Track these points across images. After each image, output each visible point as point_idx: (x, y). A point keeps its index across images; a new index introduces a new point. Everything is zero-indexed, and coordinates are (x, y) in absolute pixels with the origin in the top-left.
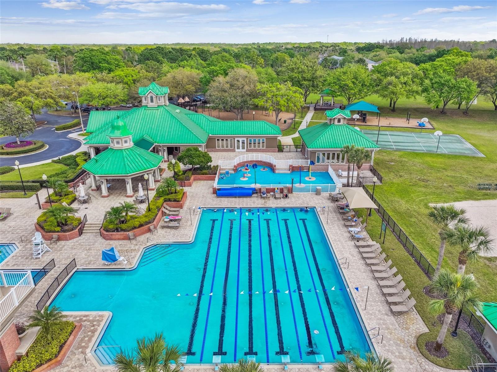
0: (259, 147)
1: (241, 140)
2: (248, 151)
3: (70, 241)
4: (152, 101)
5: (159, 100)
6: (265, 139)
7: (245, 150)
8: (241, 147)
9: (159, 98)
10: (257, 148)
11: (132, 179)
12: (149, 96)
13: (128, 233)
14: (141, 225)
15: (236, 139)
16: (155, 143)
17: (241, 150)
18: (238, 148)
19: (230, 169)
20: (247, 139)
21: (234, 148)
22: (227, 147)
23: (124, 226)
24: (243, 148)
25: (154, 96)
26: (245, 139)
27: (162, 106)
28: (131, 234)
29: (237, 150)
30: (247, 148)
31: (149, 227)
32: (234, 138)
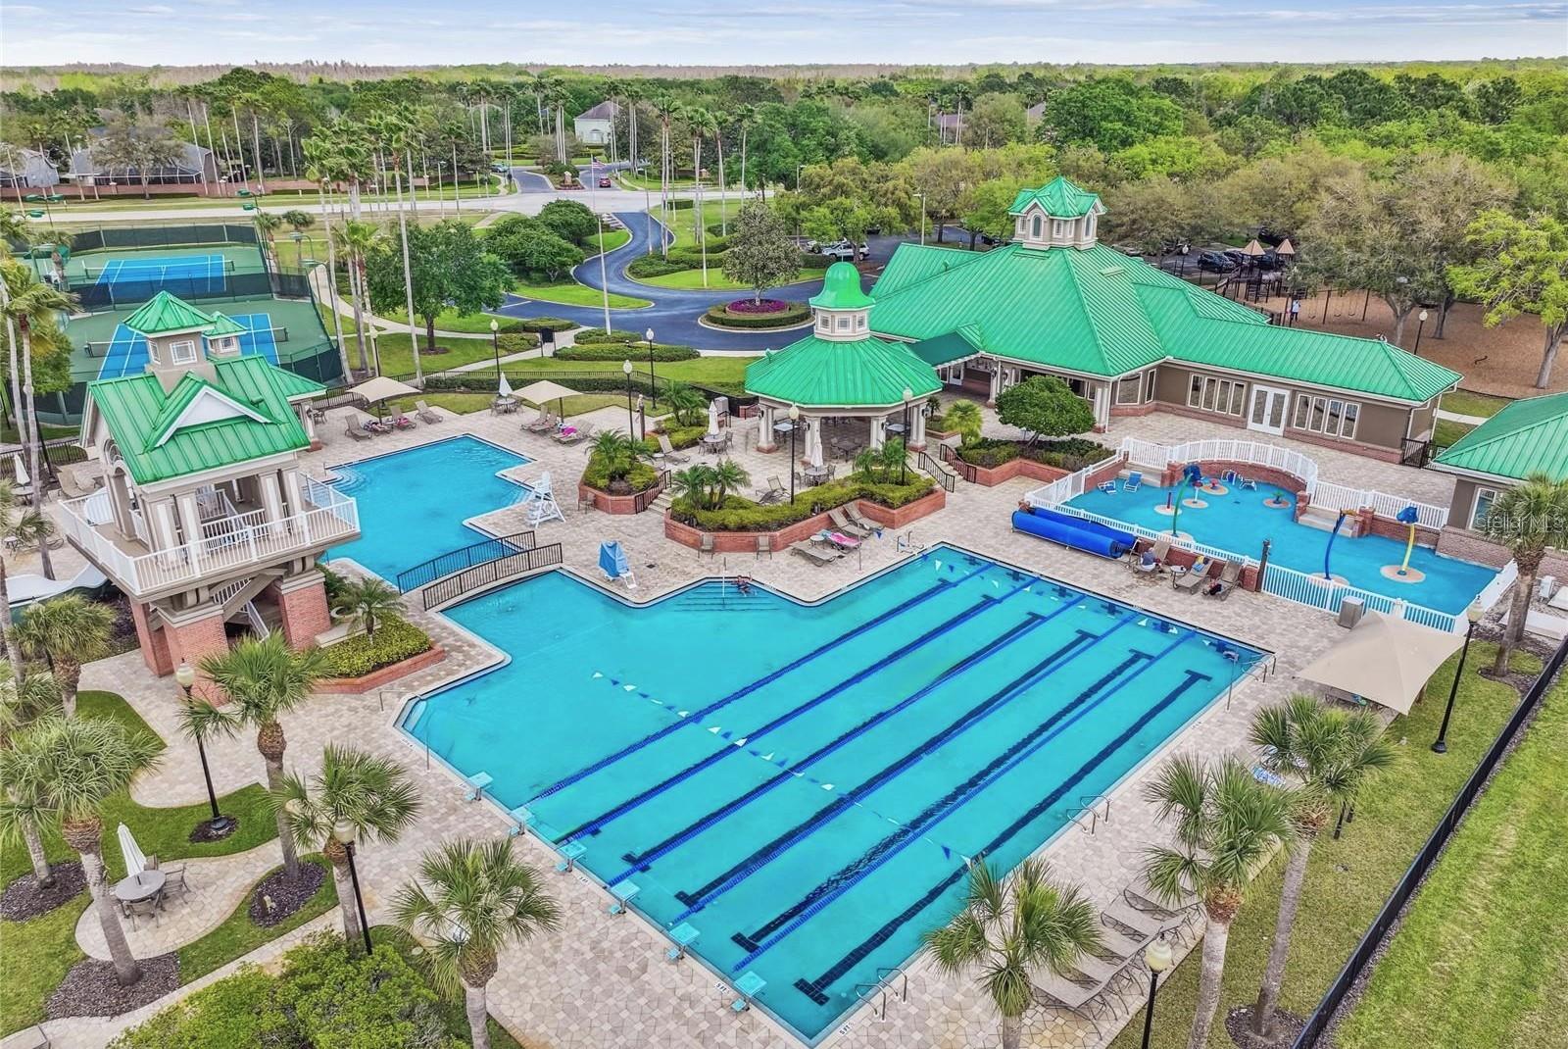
0: (1332, 428)
1: (1271, 392)
2: (1289, 435)
3: (612, 516)
4: (1037, 233)
5: (1058, 231)
6: (1359, 406)
7: (1279, 431)
8: (1267, 419)
9: (1059, 225)
10: (1324, 431)
11: (825, 421)
12: (1031, 218)
13: (701, 533)
14: (742, 528)
15: (1256, 388)
16: (983, 349)
17: (1265, 426)
18: (1258, 419)
19: (1150, 472)
20: (1294, 393)
21: (1245, 415)
22: (1222, 407)
23: (703, 516)
24: (1275, 422)
25: (1044, 219)
26: (1287, 393)
27: (1062, 249)
28: (707, 538)
29: (1251, 425)
30: (1289, 424)
31: (756, 538)
32: (1250, 385)
